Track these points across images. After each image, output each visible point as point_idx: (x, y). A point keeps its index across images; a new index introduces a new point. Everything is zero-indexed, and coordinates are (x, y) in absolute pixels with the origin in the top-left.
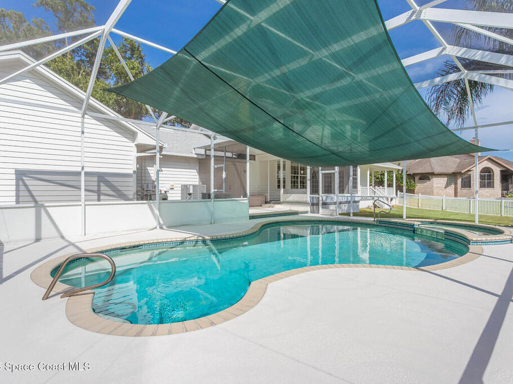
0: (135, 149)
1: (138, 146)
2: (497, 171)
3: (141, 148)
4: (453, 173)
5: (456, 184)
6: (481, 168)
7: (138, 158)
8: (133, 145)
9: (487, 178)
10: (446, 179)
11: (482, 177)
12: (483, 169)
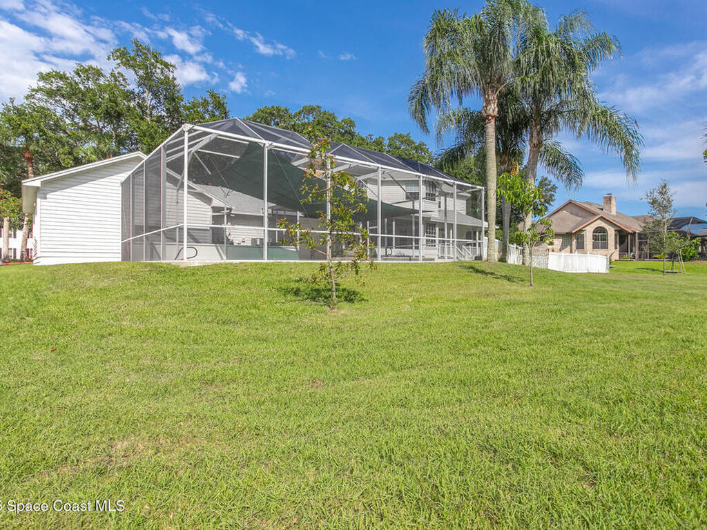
0: (211, 210)
1: (213, 208)
2: (611, 232)
3: (215, 209)
4: (567, 233)
5: (571, 246)
6: (594, 228)
7: (213, 217)
8: (210, 207)
9: (600, 238)
10: (561, 240)
11: (595, 238)
12: (596, 228)
